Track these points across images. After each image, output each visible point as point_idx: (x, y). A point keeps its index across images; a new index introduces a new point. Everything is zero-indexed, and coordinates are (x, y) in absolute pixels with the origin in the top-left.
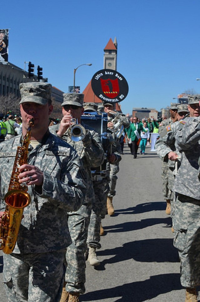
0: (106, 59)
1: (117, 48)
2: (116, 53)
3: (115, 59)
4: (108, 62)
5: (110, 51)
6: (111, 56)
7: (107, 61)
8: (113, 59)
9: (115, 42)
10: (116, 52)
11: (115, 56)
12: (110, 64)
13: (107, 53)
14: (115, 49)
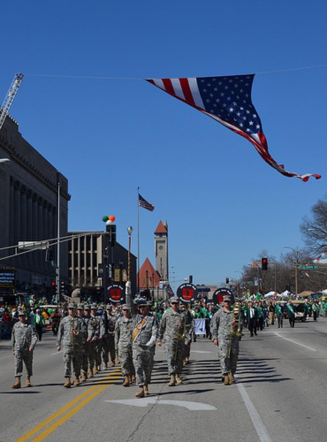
0: (157, 242)
1: (167, 230)
2: (167, 236)
3: (166, 242)
4: (159, 245)
5: (161, 234)
6: (162, 239)
7: (158, 244)
8: (164, 242)
9: (165, 224)
10: (166, 234)
11: (166, 240)
12: (161, 248)
13: (158, 237)
14: (166, 232)
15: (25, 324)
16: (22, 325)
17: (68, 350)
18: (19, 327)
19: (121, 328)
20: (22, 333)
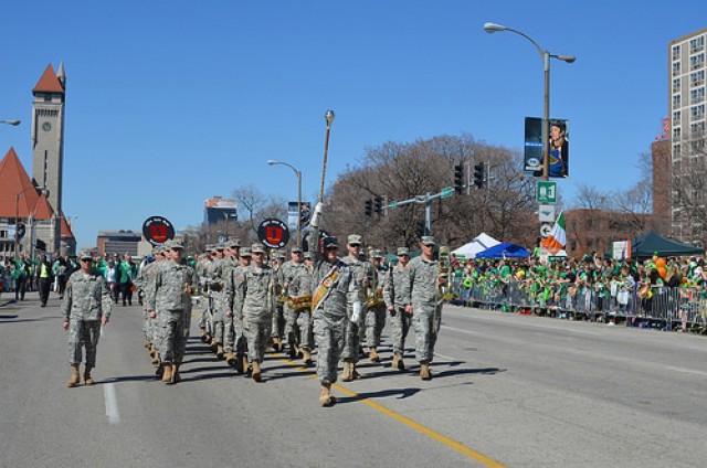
0: (38, 113)
1: (64, 88)
2: (63, 100)
3: (60, 114)
4: (42, 120)
5: (48, 95)
6: (50, 107)
7: (39, 118)
8: (55, 113)
9: (59, 74)
10: (62, 96)
11: (60, 108)
12: (47, 126)
13: (42, 100)
14: (60, 90)
15: (92, 274)
16: (86, 276)
17: (169, 317)
18: (80, 280)
19: (250, 283)
20: (86, 291)
